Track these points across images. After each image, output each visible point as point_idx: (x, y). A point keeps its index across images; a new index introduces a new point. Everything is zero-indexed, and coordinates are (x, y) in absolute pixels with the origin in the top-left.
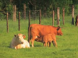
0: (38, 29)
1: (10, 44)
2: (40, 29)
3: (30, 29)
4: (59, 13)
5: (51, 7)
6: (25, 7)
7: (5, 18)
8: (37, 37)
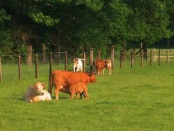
0: (64, 77)
1: (24, 96)
2: (66, 76)
3: (52, 76)
4: (92, 56)
5: (81, 47)
6: (44, 48)
7: (17, 62)
8: (62, 87)
